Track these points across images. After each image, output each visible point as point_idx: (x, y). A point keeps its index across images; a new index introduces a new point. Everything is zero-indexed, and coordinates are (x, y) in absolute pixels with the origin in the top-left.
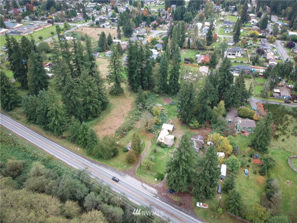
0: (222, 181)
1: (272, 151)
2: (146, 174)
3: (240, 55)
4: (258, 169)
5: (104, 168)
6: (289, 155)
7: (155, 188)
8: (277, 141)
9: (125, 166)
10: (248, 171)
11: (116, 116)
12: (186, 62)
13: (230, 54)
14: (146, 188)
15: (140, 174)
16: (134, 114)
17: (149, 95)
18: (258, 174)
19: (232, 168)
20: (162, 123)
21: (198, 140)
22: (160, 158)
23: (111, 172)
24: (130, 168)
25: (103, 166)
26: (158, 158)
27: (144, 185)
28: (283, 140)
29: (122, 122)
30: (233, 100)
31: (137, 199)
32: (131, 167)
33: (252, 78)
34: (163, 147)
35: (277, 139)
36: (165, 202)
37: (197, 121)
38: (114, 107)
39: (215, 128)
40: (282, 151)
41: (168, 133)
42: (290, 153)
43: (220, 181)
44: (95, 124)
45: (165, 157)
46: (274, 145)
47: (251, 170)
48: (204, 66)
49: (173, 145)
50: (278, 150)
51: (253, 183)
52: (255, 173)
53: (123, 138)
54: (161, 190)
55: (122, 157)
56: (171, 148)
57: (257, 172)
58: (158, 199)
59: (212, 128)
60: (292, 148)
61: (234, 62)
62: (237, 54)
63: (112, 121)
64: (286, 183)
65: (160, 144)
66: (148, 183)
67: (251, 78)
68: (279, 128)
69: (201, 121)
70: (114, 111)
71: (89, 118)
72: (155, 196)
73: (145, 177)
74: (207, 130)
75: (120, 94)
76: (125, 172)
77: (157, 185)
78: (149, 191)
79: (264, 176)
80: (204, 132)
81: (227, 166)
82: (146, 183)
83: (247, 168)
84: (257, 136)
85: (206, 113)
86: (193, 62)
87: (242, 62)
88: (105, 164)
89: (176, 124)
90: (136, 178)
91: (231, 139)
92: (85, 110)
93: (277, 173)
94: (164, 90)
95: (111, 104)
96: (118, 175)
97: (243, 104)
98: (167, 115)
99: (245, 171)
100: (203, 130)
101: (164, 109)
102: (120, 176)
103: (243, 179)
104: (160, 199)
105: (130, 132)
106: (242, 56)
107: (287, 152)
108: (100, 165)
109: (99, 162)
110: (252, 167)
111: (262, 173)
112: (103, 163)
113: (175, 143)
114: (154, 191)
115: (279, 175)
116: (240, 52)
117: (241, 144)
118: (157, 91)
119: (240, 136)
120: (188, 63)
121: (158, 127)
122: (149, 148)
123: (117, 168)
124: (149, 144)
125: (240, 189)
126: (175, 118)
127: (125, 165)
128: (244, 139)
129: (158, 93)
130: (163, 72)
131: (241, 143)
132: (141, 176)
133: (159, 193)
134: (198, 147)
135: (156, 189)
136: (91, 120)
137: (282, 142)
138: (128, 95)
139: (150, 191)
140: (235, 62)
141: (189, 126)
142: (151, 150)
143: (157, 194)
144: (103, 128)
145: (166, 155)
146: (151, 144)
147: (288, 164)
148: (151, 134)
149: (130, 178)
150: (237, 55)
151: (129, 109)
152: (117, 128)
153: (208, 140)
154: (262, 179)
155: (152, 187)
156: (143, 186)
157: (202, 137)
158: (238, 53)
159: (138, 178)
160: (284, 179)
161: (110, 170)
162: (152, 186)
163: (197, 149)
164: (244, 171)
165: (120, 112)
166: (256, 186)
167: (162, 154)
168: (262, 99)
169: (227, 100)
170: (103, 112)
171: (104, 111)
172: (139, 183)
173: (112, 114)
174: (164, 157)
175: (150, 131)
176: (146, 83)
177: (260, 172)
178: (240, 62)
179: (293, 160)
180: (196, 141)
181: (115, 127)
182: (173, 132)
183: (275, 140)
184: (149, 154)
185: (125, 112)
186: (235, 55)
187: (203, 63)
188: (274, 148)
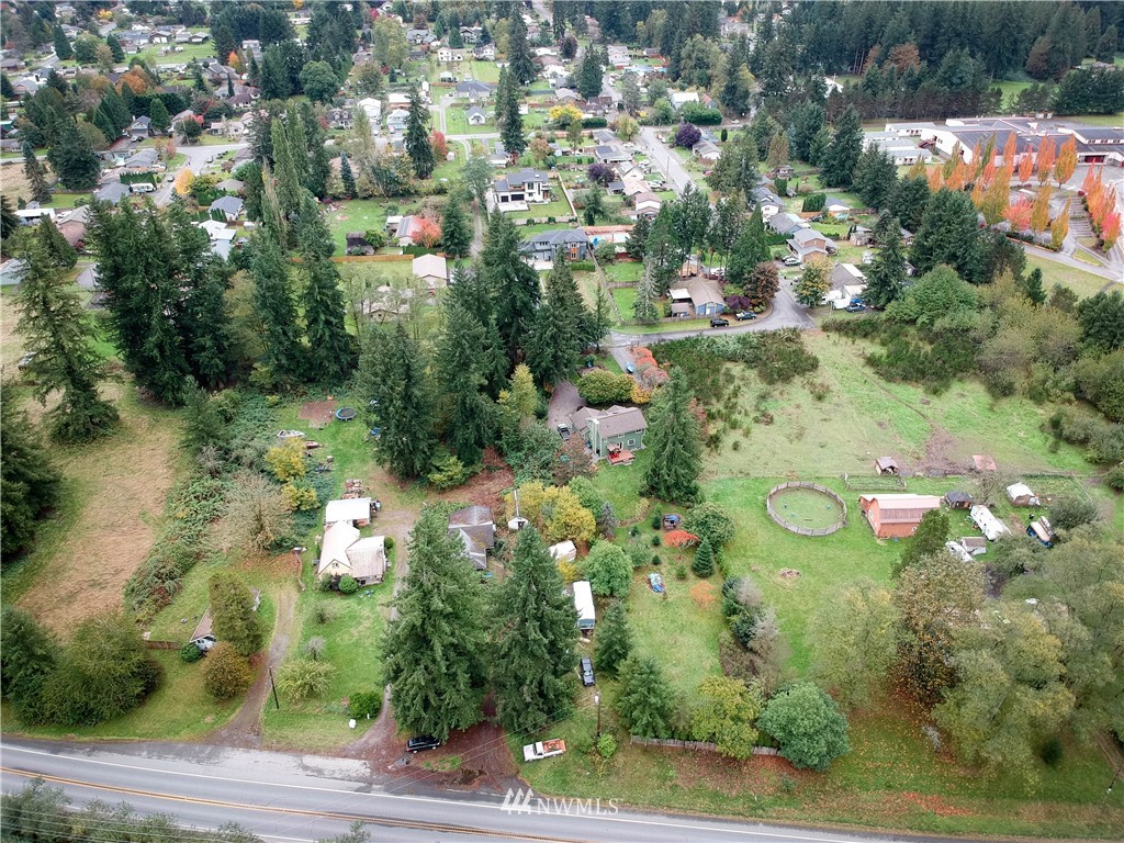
0: (587, 640)
1: (713, 491)
2: (306, 716)
3: (538, 197)
4: (688, 561)
5: (116, 756)
6: (764, 489)
7: (357, 756)
8: (720, 454)
9: (209, 719)
10: (659, 578)
11: (112, 527)
12: (356, 248)
13: (505, 199)
14: (319, 772)
15: (280, 727)
16: (192, 496)
17: (236, 404)
18: (691, 575)
19: (610, 585)
20: (323, 503)
21: (475, 523)
22: (346, 637)
23: (155, 761)
24: (233, 716)
25: (110, 751)
26: (338, 640)
27: (309, 760)
28: (736, 447)
29: (147, 544)
30: (555, 357)
31: (293, 825)
32: (238, 711)
33: (598, 268)
34: (348, 593)
35: (717, 447)
36: (411, 793)
37: (453, 459)
38: (91, 494)
39: (522, 467)
40: (741, 483)
41: (357, 532)
42: (765, 480)
43: (581, 642)
44: (22, 587)
45: (368, 629)
46: (714, 468)
47: (669, 572)
48: (429, 255)
49: (387, 575)
50: (729, 482)
51: (683, 611)
52: (682, 577)
53: (167, 609)
54: (384, 752)
55: (185, 684)
56: (383, 587)
57: (688, 571)
58: (379, 790)
59: (510, 468)
60: (766, 464)
61: (527, 225)
62: (530, 194)
63: (95, 555)
64: (780, 579)
65: (333, 586)
66: (324, 747)
67: (592, 269)
68: (714, 410)
69: (468, 455)
70: (96, 510)
72: (362, 784)
73: (305, 728)
74: (497, 481)
75: (102, 431)
76: (216, 741)
77: (364, 739)
78: (336, 775)
79: (712, 578)
80: (488, 489)
81: (591, 584)
82: (316, 753)
83: (655, 567)
84: (658, 455)
85: (478, 421)
86: (382, 245)
87: (551, 220)
88: (115, 737)
89: (378, 488)
90: (269, 748)
91: (580, 487)
93: (744, 556)
94: (298, 372)
95: (74, 481)
96: (187, 763)
97: (592, 362)
98: (333, 467)
99: (652, 580)
100: (483, 485)
101: (315, 444)
102: (198, 762)
103: (651, 610)
104: (387, 790)
105: (193, 573)
106: (549, 199)
107: (757, 479)
108: (96, 748)
109: (86, 739)
110: (669, 558)
111: (702, 570)
112: (105, 738)
113: (393, 562)
114: (357, 767)
115: (752, 561)
116: (536, 186)
117: (618, 496)
118: (267, 382)
119: (608, 468)
120: (363, 254)
121: (311, 522)
122: (292, 611)
123: (177, 737)
124: (290, 598)
125: (651, 646)
126: (370, 471)
127: (206, 713)
128: (620, 477)
129: (275, 389)
130: (275, 305)
131: (616, 491)
132: (288, 732)
133: (376, 769)
134: (479, 551)
135: (360, 759)
137: (733, 452)
138: (145, 425)
139: (340, 776)
140: (530, 222)
141: (431, 484)
142: (303, 618)
143: (371, 776)
144: (63, 593)
145: (368, 618)
146: (295, 596)
147: (768, 517)
148: (286, 557)
149: (245, 755)
150: (531, 199)
151: (165, 484)
152: (128, 575)
153: (509, 513)
154: (707, 589)
155: (345, 757)
156: (306, 768)
157: (485, 510)
158: (531, 191)
159: (278, 742)
160: (771, 567)
161: (145, 753)
162: (343, 754)
163: (479, 558)
164: (650, 582)
165: (121, 504)
166: (694, 618)
167: (353, 617)
168: (642, 331)
169: (537, 360)
170: (45, 526)
171: (46, 518)
172: (285, 761)
173: (87, 522)
174: (361, 628)
175: (279, 546)
176: (212, 358)
177: (695, 569)
178: (545, 219)
179: (781, 500)
180: (468, 531)
181: (117, 572)
182: (376, 524)
183: (714, 454)
184: (299, 635)
185: (148, 499)
186: (521, 197)
187: (421, 245)
188: (716, 478)
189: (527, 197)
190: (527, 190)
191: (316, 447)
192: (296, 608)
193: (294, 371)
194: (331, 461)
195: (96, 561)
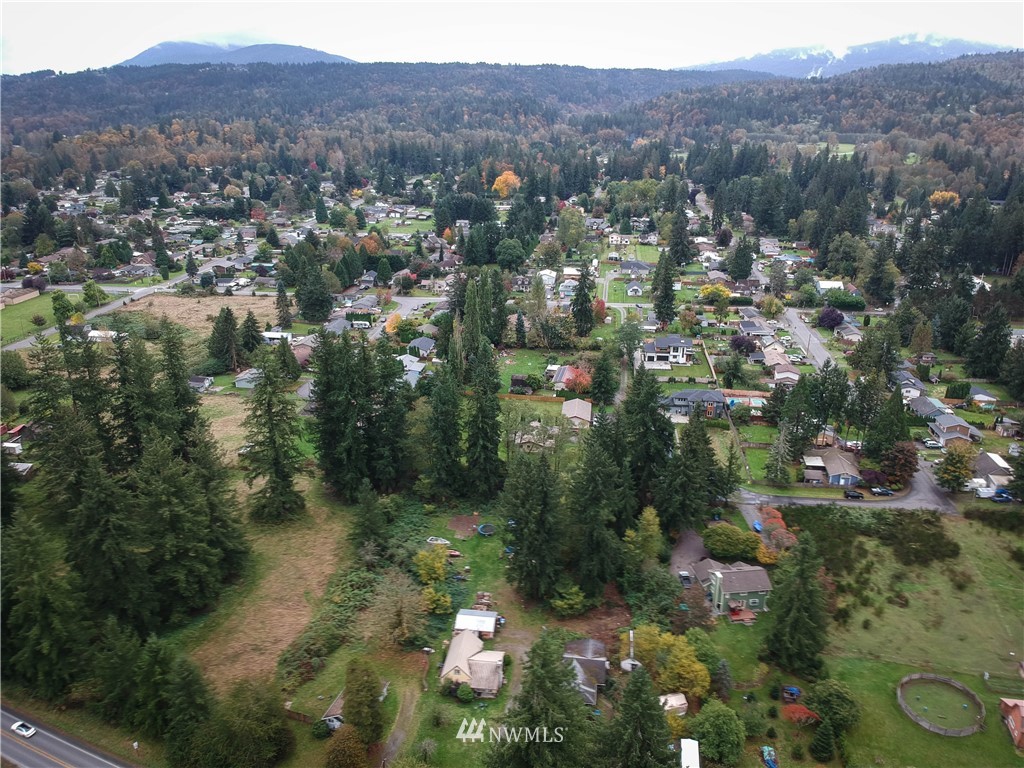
1: (839, 669)
3: (682, 360)
4: (805, 741)
6: (895, 676)
8: (848, 631)
10: (773, 753)
11: (281, 600)
12: (518, 388)
13: (651, 359)
16: (348, 584)
17: (399, 507)
18: (808, 757)
19: (720, 750)
20: (455, 609)
21: (589, 656)
22: (457, 745)
26: (449, 746)
28: (866, 625)
29: (305, 621)
30: (683, 505)
33: (732, 426)
34: (464, 702)
35: (845, 622)
37: (575, 589)
38: (270, 568)
39: (640, 608)
40: (870, 665)
41: (480, 643)
42: (897, 667)
44: (199, 640)
46: (841, 644)
47: (784, 748)
48: (578, 400)
49: (502, 688)
50: (857, 662)
52: (797, 756)
53: (309, 684)
55: (310, 759)
56: (497, 703)
57: (805, 750)
59: (628, 607)
60: (899, 649)
61: (668, 382)
62: (675, 357)
63: (262, 622)
65: (454, 693)
67: (727, 428)
68: (844, 583)
69: (589, 588)
70: (271, 583)
71: (175, 618)
74: (615, 617)
75: (290, 516)
80: (606, 625)
81: (700, 744)
83: (769, 740)
84: (781, 620)
85: (603, 555)
86: (540, 388)
87: (692, 380)
89: (504, 604)
91: (698, 639)
92: (158, 588)
93: (868, 746)
94: (453, 487)
95: (260, 554)
97: (719, 515)
98: (470, 577)
99: (766, 754)
100: (601, 619)
101: (457, 553)
105: (336, 655)
106: (691, 362)
107: (888, 664)
110: (785, 734)
111: (821, 753)
113: (509, 680)
115: (876, 752)
116: (680, 350)
117: (735, 655)
118: (427, 493)
119: (728, 624)
120: (523, 394)
121: (442, 627)
122: (413, 709)
124: (413, 695)
126: (498, 585)
128: (740, 637)
129: (433, 499)
130: (445, 427)
131: (734, 651)
134: (591, 685)
136: (180, 626)
137: (863, 631)
138: (324, 516)
140: (672, 380)
141: (553, 609)
142: (421, 718)
144: (230, 652)
146: (418, 694)
147: (898, 708)
148: (417, 655)
150: (675, 360)
151: (329, 570)
152: (284, 646)
153: (623, 653)
157: (600, 645)
158: (675, 354)
163: (589, 693)
164: (762, 754)
165: (292, 581)
168: (773, 492)
169: (665, 505)
170: (229, 590)
171: (231, 583)
173: (262, 592)
175: (412, 644)
176: (387, 466)
177: (813, 750)
178: (686, 379)
179: (913, 692)
180: (582, 663)
181: (276, 641)
182: (498, 639)
183: (841, 629)
184: (415, 734)
185: (314, 581)
186: (666, 358)
187: (572, 390)
188: (843, 655)
189: (671, 359)
190: (672, 353)
191: (457, 556)
192: (416, 706)
193: (450, 485)
194: (467, 571)
195: (262, 628)
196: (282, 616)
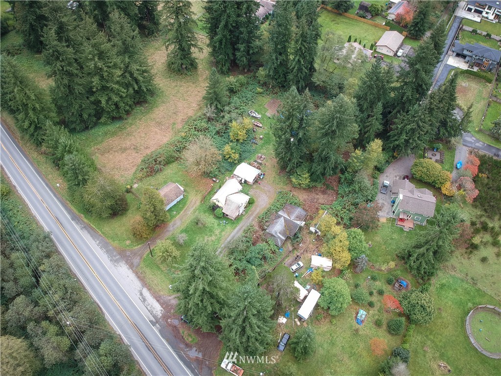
0: (299, 323)
2: (159, 268)
3: (491, 17)
4: (385, 318)
5: (89, 236)
7: (161, 304)
9: (128, 242)
10: (364, 316)
11: (159, 124)
12: (361, 12)
14: (144, 300)
15: (147, 266)
16: (194, 127)
18: (385, 327)
20: (240, 161)
21: (292, 218)
22: (201, 239)
23: (98, 248)
24: (136, 247)
25: (89, 232)
26: (197, 238)
27: (146, 293)
28: (484, 260)
29: (166, 140)
31: (119, 317)
32: (139, 246)
33: (494, 82)
34: (218, 218)
35: (471, 252)
36: (167, 340)
37: (307, 175)
38: (163, 102)
39: (343, 197)
41: (240, 187)
44: (114, 134)
47: (373, 316)
48: (396, 32)
52: (378, 324)
53: (150, 177)
54: (172, 311)
55: (133, 219)
56: (233, 223)
57: (384, 322)
58: (157, 328)
59: (337, 194)
61: (471, 32)
63: (146, 134)
64: (436, 366)
65: (214, 208)
66: (154, 289)
67: (490, 81)
70: (160, 111)
72: (154, 320)
73: (155, 274)
75: (185, 71)
76: (122, 255)
77: (170, 298)
78: (149, 307)
82: (149, 290)
83: (368, 307)
87: (488, 35)
88: (94, 227)
90: (136, 273)
95: (163, 92)
96: (107, 258)
98: (260, 142)
99: (359, 315)
101: (261, 125)
102: (111, 260)
103: (345, 331)
104: (160, 331)
105: (171, 166)
106: (497, 21)
108: (86, 227)
109: (86, 220)
110: (380, 307)
112: (91, 225)
113: (247, 213)
114: (158, 309)
116: (493, 9)
118: (262, 79)
120: (364, 17)
122: (192, 210)
123: (113, 243)
124: (195, 203)
125: (328, 351)
127: (129, 239)
132: (148, 271)
133: (165, 317)
135: (162, 306)
136: (105, 124)
139: (149, 309)
140: (474, 32)
143: (160, 319)
144: (124, 146)
145: (216, 235)
146: (198, 203)
149: (127, 270)
151: (190, 113)
152: (149, 152)
155: (158, 301)
156: (141, 294)
157: (303, 213)
158: (488, 11)
159: (141, 273)
161: (98, 242)
162: (158, 299)
164: (357, 313)
165: (170, 114)
170: (138, 109)
171: (141, 105)
172: (137, 284)
173: (153, 116)
175: (207, 175)
177: (389, 326)
178: (485, 33)
179: (481, 315)
180: (286, 220)
181: (147, 148)
184: (185, 225)
185: (181, 117)
186: (481, 12)
187: (399, 23)
189: (484, 14)
190: (486, 10)
192: (194, 210)
194: (261, 139)
195: (144, 137)
196: (156, 133)
